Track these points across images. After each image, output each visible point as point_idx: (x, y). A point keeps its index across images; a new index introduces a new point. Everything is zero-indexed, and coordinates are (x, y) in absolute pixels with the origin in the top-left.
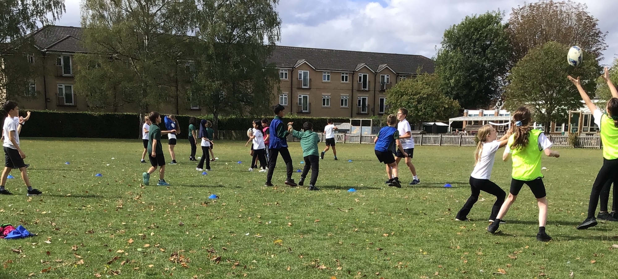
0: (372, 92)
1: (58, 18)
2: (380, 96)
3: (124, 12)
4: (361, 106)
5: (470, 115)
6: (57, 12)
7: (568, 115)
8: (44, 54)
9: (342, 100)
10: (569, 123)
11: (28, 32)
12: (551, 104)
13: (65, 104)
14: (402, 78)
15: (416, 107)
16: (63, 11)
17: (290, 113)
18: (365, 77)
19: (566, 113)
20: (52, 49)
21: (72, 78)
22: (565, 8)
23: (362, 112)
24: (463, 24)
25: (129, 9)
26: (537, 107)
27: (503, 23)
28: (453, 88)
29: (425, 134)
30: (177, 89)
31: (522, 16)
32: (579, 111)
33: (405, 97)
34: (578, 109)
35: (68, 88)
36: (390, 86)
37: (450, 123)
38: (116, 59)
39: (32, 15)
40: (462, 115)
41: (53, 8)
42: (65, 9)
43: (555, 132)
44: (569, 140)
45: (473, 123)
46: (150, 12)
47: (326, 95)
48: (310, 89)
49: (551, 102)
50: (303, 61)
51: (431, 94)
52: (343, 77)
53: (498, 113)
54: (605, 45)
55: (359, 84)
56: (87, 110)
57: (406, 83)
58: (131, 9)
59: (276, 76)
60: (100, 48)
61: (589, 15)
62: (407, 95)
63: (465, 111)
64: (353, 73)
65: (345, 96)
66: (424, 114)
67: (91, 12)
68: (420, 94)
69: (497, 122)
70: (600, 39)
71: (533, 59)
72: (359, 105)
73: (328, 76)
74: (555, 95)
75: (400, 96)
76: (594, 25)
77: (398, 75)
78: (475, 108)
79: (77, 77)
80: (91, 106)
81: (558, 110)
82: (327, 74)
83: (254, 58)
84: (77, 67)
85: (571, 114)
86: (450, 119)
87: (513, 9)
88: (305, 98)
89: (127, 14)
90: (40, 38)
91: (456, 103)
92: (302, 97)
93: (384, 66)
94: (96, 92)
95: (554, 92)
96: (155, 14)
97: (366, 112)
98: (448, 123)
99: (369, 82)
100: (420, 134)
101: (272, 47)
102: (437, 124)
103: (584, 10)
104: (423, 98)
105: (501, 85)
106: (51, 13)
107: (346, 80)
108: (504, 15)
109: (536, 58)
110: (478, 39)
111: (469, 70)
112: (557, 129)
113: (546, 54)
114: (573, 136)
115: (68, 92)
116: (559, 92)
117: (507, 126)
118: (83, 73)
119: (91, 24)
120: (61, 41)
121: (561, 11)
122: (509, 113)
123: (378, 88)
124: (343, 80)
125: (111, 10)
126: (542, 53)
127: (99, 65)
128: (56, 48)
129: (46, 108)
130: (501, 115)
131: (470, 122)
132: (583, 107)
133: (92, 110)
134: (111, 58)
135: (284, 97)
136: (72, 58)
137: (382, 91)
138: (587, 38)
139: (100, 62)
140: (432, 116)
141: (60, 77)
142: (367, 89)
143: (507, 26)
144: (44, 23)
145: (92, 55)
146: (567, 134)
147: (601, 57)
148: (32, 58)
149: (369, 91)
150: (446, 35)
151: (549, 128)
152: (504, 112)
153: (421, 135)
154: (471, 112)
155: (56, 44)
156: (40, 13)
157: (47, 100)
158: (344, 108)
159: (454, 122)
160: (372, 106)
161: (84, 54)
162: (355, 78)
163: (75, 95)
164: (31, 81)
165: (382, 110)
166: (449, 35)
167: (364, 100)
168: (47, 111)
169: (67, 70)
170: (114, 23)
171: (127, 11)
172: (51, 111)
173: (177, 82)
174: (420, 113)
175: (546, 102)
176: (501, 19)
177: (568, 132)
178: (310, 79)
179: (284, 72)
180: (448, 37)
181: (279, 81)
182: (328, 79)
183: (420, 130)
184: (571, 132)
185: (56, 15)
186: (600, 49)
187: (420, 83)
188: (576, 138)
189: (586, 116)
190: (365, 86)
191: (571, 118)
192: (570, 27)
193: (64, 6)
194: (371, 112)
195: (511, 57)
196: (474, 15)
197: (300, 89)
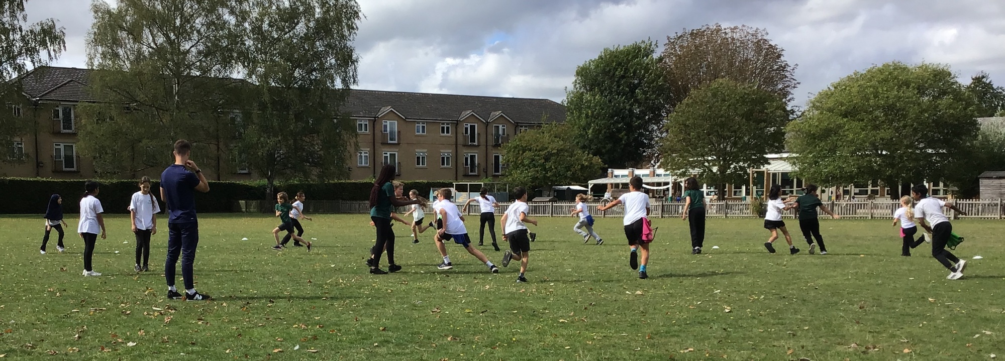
0: (484, 148)
1: (56, 58)
2: (493, 153)
3: (145, 48)
4: (469, 166)
5: (616, 176)
6: (54, 50)
7: (748, 175)
8: (36, 103)
9: (443, 159)
10: (751, 185)
11: (15, 75)
12: (724, 160)
13: (64, 169)
14: (523, 129)
15: (543, 165)
16: (62, 48)
17: (372, 175)
18: (473, 128)
19: (746, 172)
20: (47, 97)
21: (74, 134)
22: (738, 34)
23: (470, 174)
24: (602, 59)
25: (152, 45)
26: (706, 164)
27: (655, 56)
28: (591, 141)
29: (556, 201)
30: (218, 148)
31: (681, 47)
32: (763, 168)
33: (528, 154)
34: (762, 167)
35: (69, 148)
36: (506, 139)
37: (590, 187)
38: (135, 109)
39: (20, 54)
40: (606, 176)
41: (49, 45)
42: (64, 47)
43: (733, 196)
44: (751, 207)
45: (621, 186)
46: (182, 48)
47: (421, 152)
48: (398, 144)
49: (725, 159)
50: (389, 109)
51: (562, 150)
52: (443, 128)
53: (654, 172)
54: (794, 82)
55: (465, 138)
56: (94, 177)
57: (528, 135)
58: (156, 44)
59: (352, 128)
60: (112, 96)
61: (771, 43)
62: (530, 150)
63: (610, 170)
64: (457, 124)
65: (447, 152)
66: (554, 175)
67: (100, 49)
68: (547, 148)
69: (653, 184)
70: (787, 74)
71: (697, 103)
72: (467, 164)
73: (423, 127)
74: (728, 149)
75: (521, 152)
76: (779, 56)
77: (517, 126)
78: (623, 167)
79: (81, 134)
80: (99, 171)
81: (735, 167)
82: (421, 125)
83: (323, 106)
84: (81, 120)
85: (753, 174)
86: (590, 182)
87: (668, 38)
88: (393, 156)
89: (149, 51)
90: (30, 83)
91: (597, 160)
92: (388, 155)
93: (498, 113)
94: (106, 153)
95: (727, 144)
96: (188, 51)
97: (476, 173)
98: (588, 188)
99: (479, 134)
100: (549, 201)
101: (347, 91)
102: (572, 187)
103: (765, 38)
104: (552, 155)
105: (657, 136)
106: (46, 51)
107: (448, 132)
108: (657, 46)
109: (701, 101)
110: (623, 77)
111: (612, 117)
112: (735, 192)
113: (714, 95)
114: (758, 202)
115: (69, 153)
116: (735, 144)
117: (668, 189)
118: (89, 128)
119: (100, 65)
120: (59, 87)
121: (733, 39)
122: (668, 172)
123: (491, 142)
124: (443, 132)
125: (128, 46)
126: (709, 94)
127: (111, 119)
128: (53, 96)
129: (38, 175)
130: (658, 175)
131: (617, 185)
132: (769, 164)
133: (101, 177)
134: (128, 108)
135: (363, 155)
136: (75, 108)
137: (497, 145)
138: (769, 72)
139: (114, 113)
140: (566, 177)
141: (57, 134)
142: (476, 143)
143: (661, 59)
144: (36, 64)
145: (103, 105)
146: (749, 198)
147: (790, 96)
148: (18, 109)
149: (478, 146)
150: (578, 74)
151: (724, 193)
152: (661, 171)
153: (551, 203)
154: (617, 172)
155: (53, 90)
156: (31, 52)
157: (39, 165)
158: (445, 168)
159: (595, 185)
160: (483, 165)
161: (90, 104)
162: (459, 130)
163: (78, 157)
164: (18, 139)
165: (497, 170)
166: (582, 73)
167: (472, 157)
168: (39, 178)
169: (68, 125)
170: (131, 63)
171: (149, 46)
172: (44, 179)
173: (217, 138)
174: (549, 174)
175: (718, 158)
176: (653, 51)
177: (750, 197)
178: (399, 132)
179: (363, 123)
180: (582, 75)
181: (357, 135)
182: (423, 131)
183: (549, 196)
184: (754, 196)
185: (52, 53)
186: (788, 86)
187: (547, 135)
188: (761, 204)
189: (774, 175)
190: (473, 140)
191: (753, 178)
192: (747, 60)
193: (64, 43)
194: (482, 173)
195: (668, 99)
196: (616, 47)
197: (385, 144)
